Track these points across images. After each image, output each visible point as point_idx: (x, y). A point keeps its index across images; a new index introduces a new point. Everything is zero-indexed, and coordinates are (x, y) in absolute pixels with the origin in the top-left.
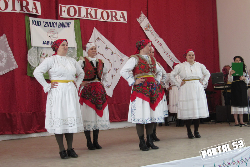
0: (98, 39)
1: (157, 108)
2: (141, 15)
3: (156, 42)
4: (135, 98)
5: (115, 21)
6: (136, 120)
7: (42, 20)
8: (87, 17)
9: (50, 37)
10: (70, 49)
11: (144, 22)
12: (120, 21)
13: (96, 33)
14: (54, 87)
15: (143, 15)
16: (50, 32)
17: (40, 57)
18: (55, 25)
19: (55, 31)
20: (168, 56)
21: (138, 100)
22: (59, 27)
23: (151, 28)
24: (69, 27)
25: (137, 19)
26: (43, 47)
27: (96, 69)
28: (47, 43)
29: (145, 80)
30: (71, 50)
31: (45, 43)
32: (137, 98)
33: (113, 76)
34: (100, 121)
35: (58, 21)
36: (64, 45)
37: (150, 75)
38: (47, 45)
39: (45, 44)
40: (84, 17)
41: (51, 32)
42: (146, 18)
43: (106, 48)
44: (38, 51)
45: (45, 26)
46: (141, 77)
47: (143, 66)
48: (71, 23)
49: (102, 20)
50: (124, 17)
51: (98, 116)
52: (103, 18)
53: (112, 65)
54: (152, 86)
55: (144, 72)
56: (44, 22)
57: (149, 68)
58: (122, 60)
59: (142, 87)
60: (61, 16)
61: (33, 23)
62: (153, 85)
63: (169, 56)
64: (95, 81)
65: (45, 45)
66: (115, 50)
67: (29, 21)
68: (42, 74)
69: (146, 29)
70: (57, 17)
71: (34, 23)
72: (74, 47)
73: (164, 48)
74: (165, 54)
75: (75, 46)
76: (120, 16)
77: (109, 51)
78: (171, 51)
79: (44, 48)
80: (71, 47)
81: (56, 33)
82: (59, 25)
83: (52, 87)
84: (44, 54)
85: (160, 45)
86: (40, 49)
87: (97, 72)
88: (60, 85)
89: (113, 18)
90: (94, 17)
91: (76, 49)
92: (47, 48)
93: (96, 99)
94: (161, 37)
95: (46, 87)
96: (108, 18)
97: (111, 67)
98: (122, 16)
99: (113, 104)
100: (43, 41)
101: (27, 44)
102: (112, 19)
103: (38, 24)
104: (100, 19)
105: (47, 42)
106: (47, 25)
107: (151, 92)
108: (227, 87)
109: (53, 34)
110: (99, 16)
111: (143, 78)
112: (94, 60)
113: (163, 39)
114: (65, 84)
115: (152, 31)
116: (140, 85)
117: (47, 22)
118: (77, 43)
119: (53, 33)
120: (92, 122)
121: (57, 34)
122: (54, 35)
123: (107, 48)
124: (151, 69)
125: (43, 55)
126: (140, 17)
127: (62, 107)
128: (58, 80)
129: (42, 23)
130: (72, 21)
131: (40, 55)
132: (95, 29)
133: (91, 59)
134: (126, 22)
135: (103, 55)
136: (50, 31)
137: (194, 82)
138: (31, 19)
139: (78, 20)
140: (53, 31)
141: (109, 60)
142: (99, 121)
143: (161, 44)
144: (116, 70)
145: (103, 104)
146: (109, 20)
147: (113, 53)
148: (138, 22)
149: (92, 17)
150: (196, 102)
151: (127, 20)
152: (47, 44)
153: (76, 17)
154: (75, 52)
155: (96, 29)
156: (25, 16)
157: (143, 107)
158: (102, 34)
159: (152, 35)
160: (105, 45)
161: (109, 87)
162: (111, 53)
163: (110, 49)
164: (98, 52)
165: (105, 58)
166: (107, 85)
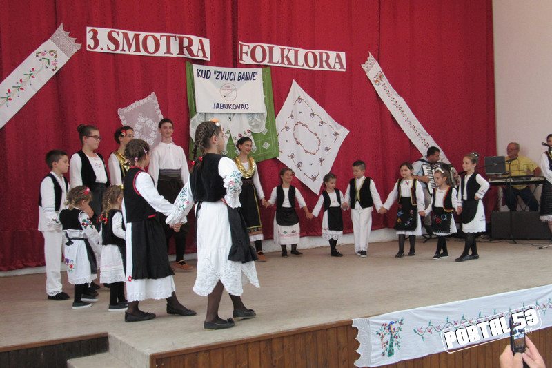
0: (299, 99)
2: (368, 58)
3: (393, 103)
5: (327, 69)
7: (213, 69)
8: (283, 62)
9: (224, 96)
10: (256, 115)
11: (372, 69)
12: (334, 68)
13: (296, 90)
15: (371, 58)
16: (224, 88)
18: (232, 77)
19: (232, 87)
22: (239, 80)
23: (385, 80)
24: (254, 80)
25: (362, 65)
26: (214, 113)
28: (221, 106)
30: (256, 118)
31: (218, 106)
33: (321, 161)
35: (237, 70)
38: (220, 109)
39: (218, 108)
40: (277, 63)
41: (227, 88)
42: (377, 62)
43: (311, 114)
45: (217, 79)
48: (256, 73)
49: (305, 67)
50: (340, 62)
52: (308, 65)
53: (319, 140)
56: (215, 72)
58: (337, 134)
60: (241, 62)
61: (198, 74)
63: (414, 127)
65: (218, 110)
66: (326, 117)
67: (192, 71)
69: (376, 81)
70: (235, 63)
71: (200, 73)
72: (262, 114)
73: (404, 113)
74: (407, 122)
75: (264, 112)
76: (335, 61)
77: (316, 120)
79: (215, 115)
80: (257, 113)
81: (233, 90)
82: (239, 77)
85: (398, 109)
86: (208, 116)
89: (324, 63)
90: (293, 63)
91: (266, 115)
92: (219, 115)
94: (400, 94)
96: (315, 64)
97: (319, 145)
98: (337, 61)
100: (215, 104)
101: (188, 109)
102: (321, 66)
103: (207, 75)
104: (303, 66)
105: (221, 104)
106: (220, 77)
108: (512, 181)
109: (229, 92)
110: (301, 61)
113: (404, 98)
115: (386, 85)
117: (220, 73)
118: (266, 106)
119: (229, 90)
123: (313, 114)
126: (366, 62)
129: (212, 73)
130: (260, 70)
132: (294, 82)
134: (345, 70)
135: (306, 126)
136: (225, 86)
138: (195, 67)
139: (269, 69)
140: (229, 87)
141: (316, 134)
143: (400, 107)
144: (328, 150)
146: (317, 68)
147: (322, 122)
148: (364, 71)
149: (290, 63)
151: (345, 67)
153: (266, 63)
154: (263, 121)
155: (296, 83)
156: (185, 63)
158: (305, 91)
159: (385, 92)
160: (310, 108)
161: (314, 178)
162: (320, 122)
163: (318, 115)
164: (300, 122)
165: (310, 131)
166: (313, 175)
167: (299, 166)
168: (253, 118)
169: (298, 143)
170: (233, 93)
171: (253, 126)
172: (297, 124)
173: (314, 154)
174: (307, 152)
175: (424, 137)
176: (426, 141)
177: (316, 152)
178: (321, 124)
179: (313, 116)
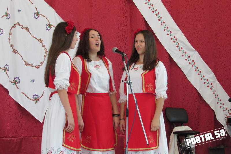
3: (147, 6)
20: (173, 37)
43: (35, 14)
53: (46, 50)
63: (175, 39)
66: (56, 20)
73: (163, 20)
74: (166, 32)
77: (42, 22)
85: (154, 14)
97: (45, 56)
123: (37, 14)
135: (27, 29)
141: (41, 41)
143: (157, 12)
147: (50, 26)
160: (33, 6)
161: (37, 100)
162: (47, 25)
163: (44, 16)
164: (18, 23)
165: (32, 36)
166: (35, 95)
167: (15, 82)
169: (15, 51)
172: (14, 26)
173: (38, 67)
174: (27, 64)
175: (189, 53)
176: (192, 58)
177: (40, 65)
178: (48, 28)
179: (37, 17)
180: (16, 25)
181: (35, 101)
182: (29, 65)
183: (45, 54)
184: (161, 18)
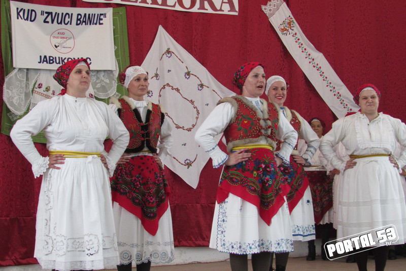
0: (168, 52)
1: (274, 219)
3: (308, 60)
4: (227, 196)
5: (210, 11)
6: (227, 245)
7: (39, 8)
9: (56, 47)
10: (103, 74)
11: (278, 13)
12: (221, 10)
13: (163, 39)
14: (55, 168)
16: (56, 34)
17: (33, 91)
18: (67, 20)
19: (67, 34)
20: (336, 93)
21: (233, 201)
22: (77, 24)
23: (297, 28)
24: (100, 24)
25: (263, 7)
26: (40, 69)
27: (145, 127)
28: (51, 60)
29: (249, 155)
30: (103, 78)
31: (45, 59)
32: (231, 195)
34: (151, 243)
35: (75, 11)
36: (80, 72)
37: (263, 143)
38: (48, 64)
39: (45, 63)
40: (136, 2)
41: (60, 36)
42: (285, 3)
43: (186, 73)
44: (27, 79)
45: (45, 22)
46: (242, 148)
47: (246, 122)
48: (105, 15)
49: (178, 8)
50: (231, 2)
51: (146, 233)
52: (181, 4)
53: (198, 111)
54: (265, 169)
55: (247, 136)
56: (42, 13)
57: (261, 127)
59: (243, 172)
61: (18, 14)
62: (267, 166)
63: (339, 96)
64: (141, 154)
65: (45, 66)
66: (208, 79)
67: (8, 10)
68: (28, 136)
69: (283, 30)
71: (21, 14)
72: (111, 71)
73: (325, 75)
74: (329, 88)
75: (114, 69)
77: (193, 82)
78: (342, 83)
80: (105, 71)
81: (70, 38)
82: (78, 19)
83: (51, 166)
84: (40, 86)
85: (315, 69)
86: (31, 74)
87: (148, 135)
88: (68, 161)
89: (206, 3)
90: (160, 2)
91: (116, 74)
92: (48, 72)
93: (143, 195)
94: (319, 48)
95: (38, 164)
96: (193, 5)
97: (197, 118)
99: (199, 205)
100: (41, 57)
101: (2, 62)
102: (202, 7)
103: (30, 16)
104: (174, 6)
105: (50, 57)
106: (49, 19)
107: (263, 183)
109: (63, 40)
111: (247, 151)
112: (142, 105)
113: (324, 54)
114: (80, 160)
115: (298, 36)
116: (239, 166)
117: (49, 13)
118: (118, 61)
119: (64, 38)
120: (132, 245)
121: (72, 40)
122: (65, 41)
123: (188, 74)
124: (266, 130)
125: (40, 88)
126: (269, 3)
127: (71, 212)
128: (64, 150)
129: (39, 13)
130: (109, 11)
131: (31, 87)
132: (161, 28)
133: (134, 103)
134: (237, 14)
135: (178, 90)
136: (57, 32)
137: (376, 161)
138: (14, 5)
139: (123, 8)
140: (63, 34)
141: (192, 102)
142: (148, 243)
143: (318, 66)
145: (158, 206)
146: (195, 10)
147: (202, 86)
148: (265, 15)
150: (378, 207)
152: (50, 63)
154: (114, 82)
155: (164, 30)
157: (243, 218)
158: (176, 41)
159: (297, 45)
160: (184, 65)
161: (189, 164)
162: (199, 85)
163: (195, 76)
164: (168, 84)
165: (183, 97)
166: (187, 160)
168: (98, 78)
170: (70, 43)
171: (97, 89)
172: (164, 88)
173: (189, 130)
174: (178, 127)
177: (192, 127)
178: (200, 89)
179: (188, 77)
180: (166, 87)
181: (187, 166)
182: (180, 128)
183: (197, 116)
184: (323, 73)
